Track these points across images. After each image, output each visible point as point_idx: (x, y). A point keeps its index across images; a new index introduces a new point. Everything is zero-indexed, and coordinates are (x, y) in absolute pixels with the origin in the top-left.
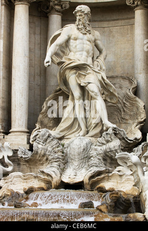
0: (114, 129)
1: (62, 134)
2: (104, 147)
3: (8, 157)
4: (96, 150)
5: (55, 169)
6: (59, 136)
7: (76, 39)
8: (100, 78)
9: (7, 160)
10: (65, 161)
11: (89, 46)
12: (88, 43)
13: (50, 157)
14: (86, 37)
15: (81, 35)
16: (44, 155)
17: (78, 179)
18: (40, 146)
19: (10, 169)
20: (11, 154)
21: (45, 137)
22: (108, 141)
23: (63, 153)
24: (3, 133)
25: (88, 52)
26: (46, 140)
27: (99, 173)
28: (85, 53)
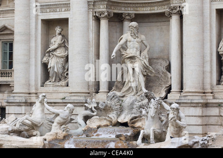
0: (146, 93)
1: (124, 94)
2: (140, 103)
3: (94, 107)
4: (136, 105)
5: (114, 115)
6: (122, 95)
7: (130, 42)
8: (143, 63)
9: (93, 109)
10: (121, 110)
11: (137, 45)
12: (137, 43)
13: (113, 108)
14: (135, 40)
15: (133, 39)
16: (110, 107)
17: (125, 121)
18: (109, 102)
19: (95, 114)
20: (96, 105)
21: (111, 97)
22: (142, 100)
23: (121, 105)
24: (95, 92)
25: (137, 49)
26: (112, 99)
27: (136, 118)
28: (135, 49)
